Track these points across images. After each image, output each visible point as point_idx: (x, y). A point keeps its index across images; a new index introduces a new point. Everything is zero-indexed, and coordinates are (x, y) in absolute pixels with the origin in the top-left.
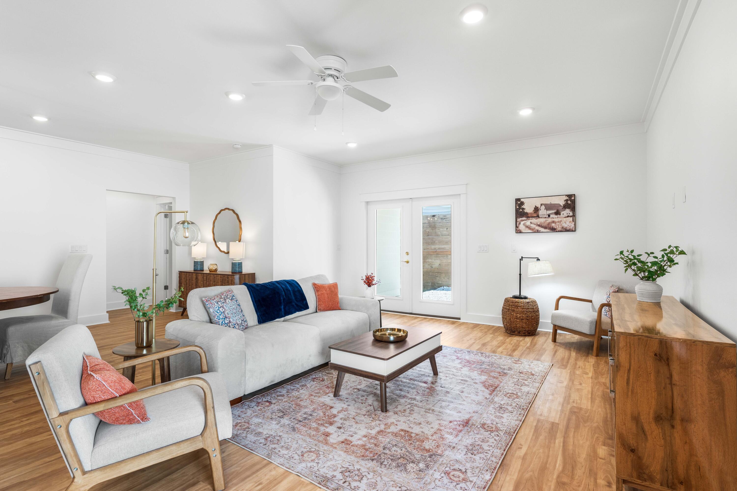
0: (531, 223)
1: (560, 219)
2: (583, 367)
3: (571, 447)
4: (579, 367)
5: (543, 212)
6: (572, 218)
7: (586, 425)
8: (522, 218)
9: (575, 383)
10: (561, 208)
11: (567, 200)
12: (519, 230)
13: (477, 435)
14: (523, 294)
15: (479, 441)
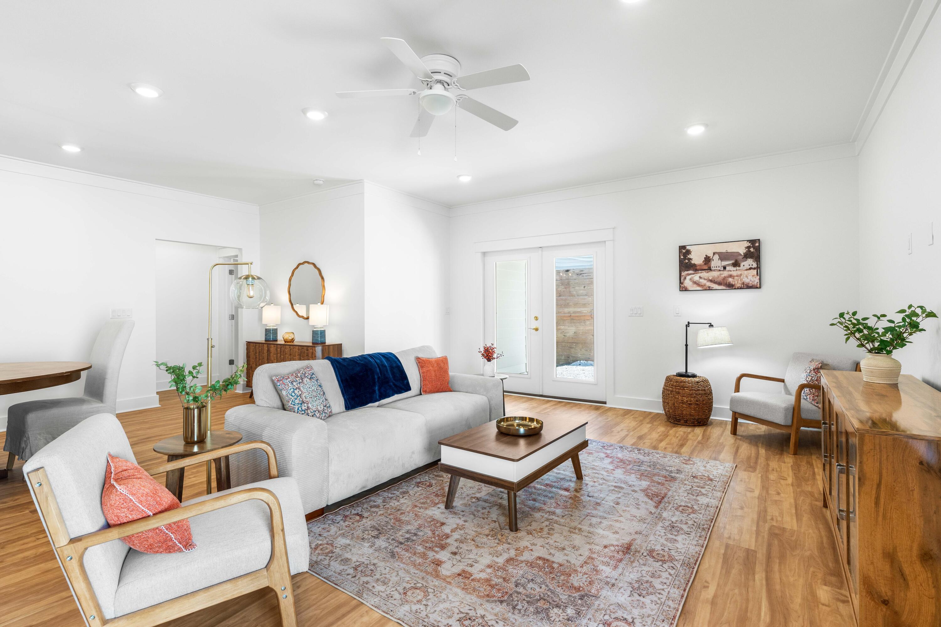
0: (700, 277)
1: (739, 273)
2: (779, 470)
3: (778, 587)
4: (773, 470)
5: (716, 263)
6: (756, 270)
7: (794, 554)
8: (688, 271)
9: (770, 492)
10: (741, 257)
11: (748, 248)
12: (684, 287)
13: (643, 566)
14: (691, 371)
15: (648, 576)
